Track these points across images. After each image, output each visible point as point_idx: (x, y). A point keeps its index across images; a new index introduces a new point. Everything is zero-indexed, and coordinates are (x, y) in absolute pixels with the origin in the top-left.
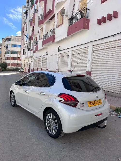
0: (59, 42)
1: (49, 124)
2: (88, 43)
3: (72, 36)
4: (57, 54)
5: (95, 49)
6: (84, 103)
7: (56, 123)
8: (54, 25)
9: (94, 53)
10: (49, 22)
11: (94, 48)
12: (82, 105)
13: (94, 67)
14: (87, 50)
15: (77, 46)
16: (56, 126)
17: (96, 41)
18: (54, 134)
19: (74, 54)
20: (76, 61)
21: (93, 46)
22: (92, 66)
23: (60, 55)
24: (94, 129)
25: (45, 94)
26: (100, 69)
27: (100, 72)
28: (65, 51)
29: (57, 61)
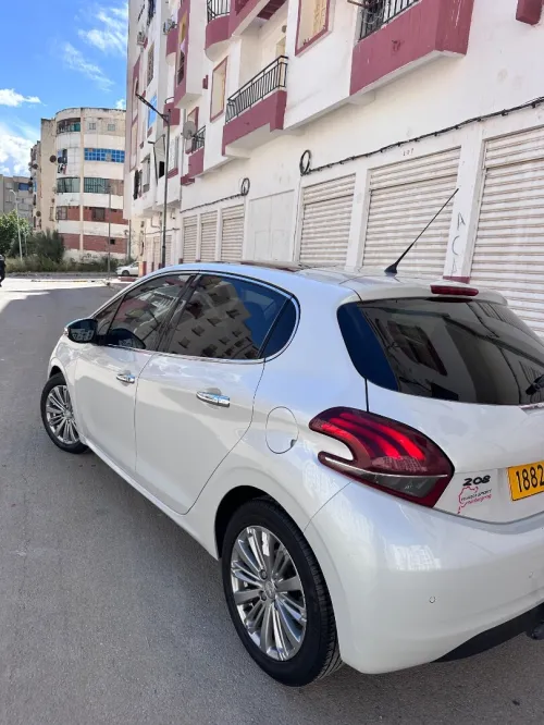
0: (304, 127)
1: (252, 587)
2: (456, 127)
3: (375, 92)
4: (296, 191)
5: (493, 158)
6: (486, 480)
7: (294, 595)
8: (282, 43)
9: (488, 182)
10: (256, 30)
11: (489, 154)
12: (472, 493)
13: (486, 254)
14: (449, 164)
15: (399, 144)
16: (298, 611)
17: (504, 113)
18: (284, 656)
19: (383, 185)
20: (390, 221)
21: (487, 141)
22: (478, 250)
23: (312, 195)
24: (535, 638)
25: (227, 402)
26: (518, 263)
27: (515, 281)
28: (337, 171)
29: (293, 223)
